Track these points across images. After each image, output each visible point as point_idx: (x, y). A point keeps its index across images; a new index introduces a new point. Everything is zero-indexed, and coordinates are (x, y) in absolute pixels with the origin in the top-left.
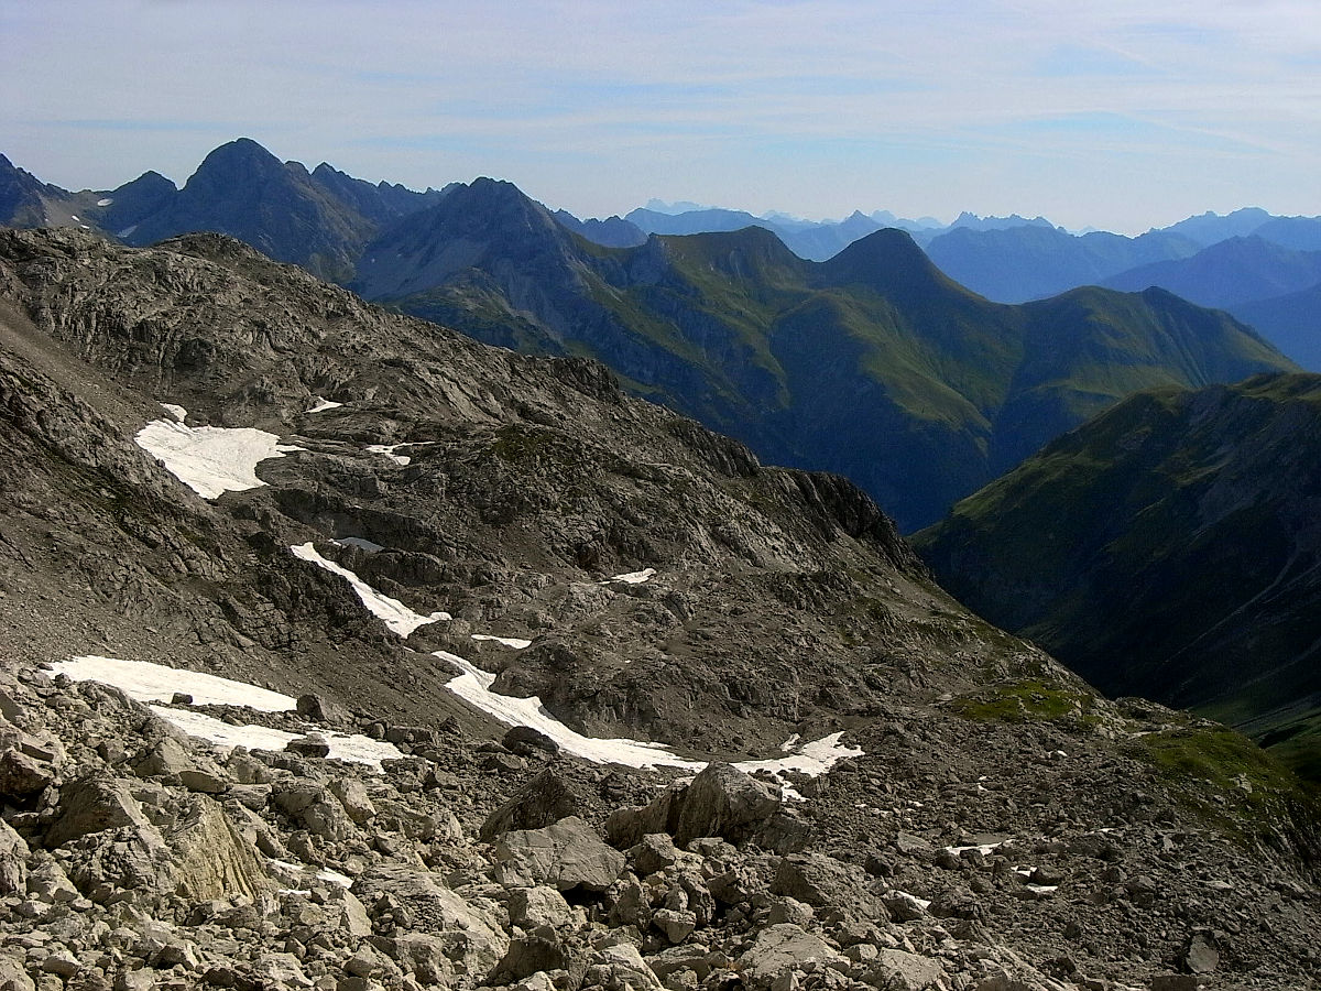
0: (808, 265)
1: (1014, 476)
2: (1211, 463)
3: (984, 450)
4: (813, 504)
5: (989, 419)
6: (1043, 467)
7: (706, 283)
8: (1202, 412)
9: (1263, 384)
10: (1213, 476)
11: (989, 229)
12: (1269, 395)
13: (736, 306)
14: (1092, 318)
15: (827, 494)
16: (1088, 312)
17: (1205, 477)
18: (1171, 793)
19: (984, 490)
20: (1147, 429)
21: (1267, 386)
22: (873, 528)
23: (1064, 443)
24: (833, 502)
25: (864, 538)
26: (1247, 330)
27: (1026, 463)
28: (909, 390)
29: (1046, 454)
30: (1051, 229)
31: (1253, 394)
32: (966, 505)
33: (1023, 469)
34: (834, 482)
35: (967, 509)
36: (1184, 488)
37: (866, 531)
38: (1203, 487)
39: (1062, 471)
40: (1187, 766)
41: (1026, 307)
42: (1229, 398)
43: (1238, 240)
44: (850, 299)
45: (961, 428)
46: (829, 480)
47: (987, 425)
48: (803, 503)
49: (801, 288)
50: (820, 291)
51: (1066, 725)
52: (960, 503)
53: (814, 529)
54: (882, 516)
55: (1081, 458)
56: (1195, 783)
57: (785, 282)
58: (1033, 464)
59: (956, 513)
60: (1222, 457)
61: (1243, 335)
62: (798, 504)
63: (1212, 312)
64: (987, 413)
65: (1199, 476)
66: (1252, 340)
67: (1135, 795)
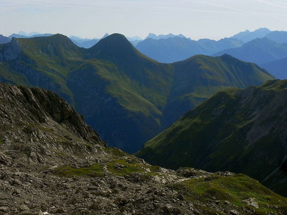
0: (82, 50)
1: (170, 129)
2: (251, 118)
3: (159, 123)
4: (32, 102)
5: (161, 111)
6: (181, 125)
7: (38, 58)
8: (246, 98)
9: (270, 85)
10: (252, 123)
11: (160, 38)
12: (273, 89)
13: (51, 67)
14: (201, 67)
15: (41, 99)
16: (200, 65)
17: (248, 124)
18: (196, 206)
19: (157, 136)
20: (224, 106)
21: (272, 86)
22: (70, 118)
23: (190, 115)
24: (45, 103)
25: (64, 123)
26: (263, 70)
27: (174, 124)
28: (127, 100)
29: (183, 119)
30: (185, 38)
31: (267, 89)
32: (150, 143)
33: (173, 126)
34: (46, 93)
35: (151, 144)
36: (241, 129)
37: (66, 120)
38: (248, 128)
39: (189, 126)
40: (212, 192)
41: (174, 64)
42: (257, 91)
43: (258, 39)
44: (100, 63)
45: (149, 114)
46: (43, 92)
47: (160, 113)
48: (24, 101)
49: (79, 59)
50: (88, 60)
51: (133, 177)
52: (147, 142)
53: (31, 115)
54: (74, 112)
55: (197, 120)
56: (217, 203)
57: (73, 57)
58: (178, 124)
59: (146, 146)
60: (255, 115)
61: (261, 72)
62: (21, 102)
63: (249, 64)
64: (160, 108)
65: (246, 124)
66: (266, 74)
67: (166, 208)
